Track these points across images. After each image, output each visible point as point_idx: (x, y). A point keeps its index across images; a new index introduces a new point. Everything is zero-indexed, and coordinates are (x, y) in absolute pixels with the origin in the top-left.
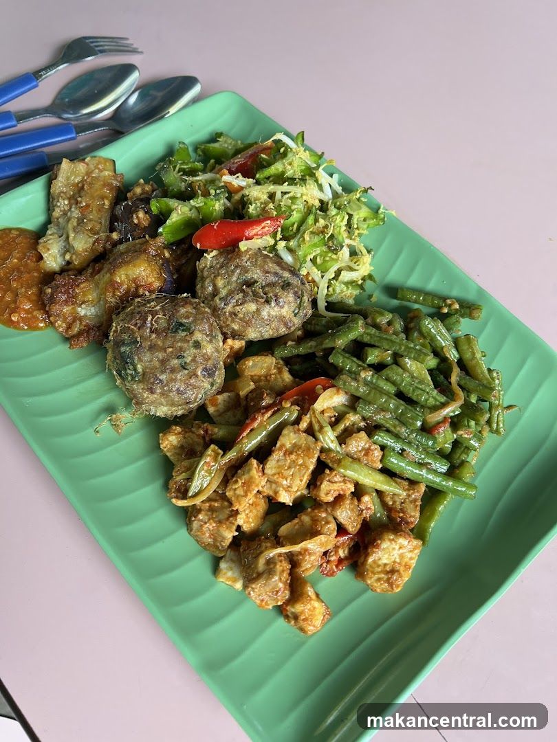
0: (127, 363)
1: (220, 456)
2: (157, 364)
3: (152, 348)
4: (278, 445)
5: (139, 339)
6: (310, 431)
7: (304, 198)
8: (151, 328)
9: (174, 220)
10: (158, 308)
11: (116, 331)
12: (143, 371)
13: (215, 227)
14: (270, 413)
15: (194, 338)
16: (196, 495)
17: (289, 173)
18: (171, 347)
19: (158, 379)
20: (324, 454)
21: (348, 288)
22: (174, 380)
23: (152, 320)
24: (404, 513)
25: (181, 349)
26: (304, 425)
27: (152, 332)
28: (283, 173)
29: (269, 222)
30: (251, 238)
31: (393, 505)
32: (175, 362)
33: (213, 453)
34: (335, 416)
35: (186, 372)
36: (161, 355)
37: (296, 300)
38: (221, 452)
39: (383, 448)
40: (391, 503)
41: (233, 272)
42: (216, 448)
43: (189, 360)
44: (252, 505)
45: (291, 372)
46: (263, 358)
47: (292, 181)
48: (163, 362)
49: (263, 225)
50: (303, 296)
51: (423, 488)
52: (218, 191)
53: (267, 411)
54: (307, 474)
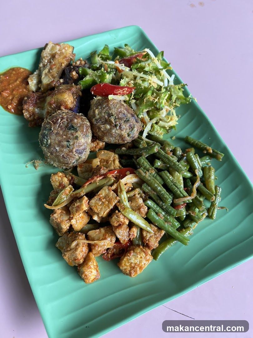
0: (45, 138)
1: (72, 191)
2: (57, 142)
3: (57, 134)
4: (99, 193)
5: (52, 129)
6: (116, 191)
7: (149, 81)
8: (59, 125)
9: (87, 79)
10: (65, 117)
11: (45, 123)
12: (50, 143)
13: (102, 85)
14: (101, 178)
15: (77, 134)
16: (56, 205)
17: (147, 69)
18: (65, 136)
19: (55, 148)
20: (118, 203)
21: (161, 130)
22: (62, 151)
23: (61, 121)
24: (149, 242)
25: (69, 138)
26: (114, 187)
27: (59, 127)
28: (144, 68)
29: (127, 89)
30: (117, 94)
31: (145, 236)
32: (65, 143)
33: (69, 189)
34: (132, 187)
35: (68, 149)
36: (60, 138)
37: (130, 129)
38: (73, 189)
39: (149, 208)
40: (145, 235)
41: (104, 108)
42: (72, 187)
43: (71, 143)
44: (80, 217)
45: (120, 162)
46: (109, 152)
47: (146, 73)
48: (60, 142)
49: (124, 89)
50: (134, 127)
51: (163, 233)
52: (111, 70)
53: (100, 176)
54: (108, 210)
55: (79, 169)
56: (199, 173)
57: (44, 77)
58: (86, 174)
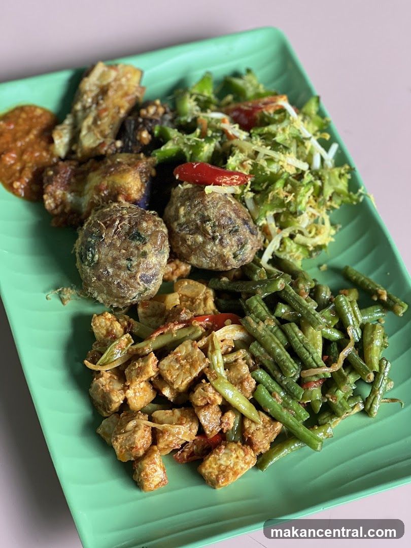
0: (89, 251)
1: (131, 344)
2: (110, 259)
3: (112, 245)
4: (175, 351)
5: (103, 236)
6: (204, 350)
7: (281, 163)
8: (116, 230)
9: (168, 148)
10: (127, 216)
11: (90, 224)
12: (98, 260)
13: (195, 166)
14: (181, 326)
15: (146, 249)
16: (104, 365)
17: (279, 138)
18: (125, 250)
19: (106, 270)
20: (207, 369)
21: (298, 250)
22: (118, 276)
23: (119, 224)
24: (253, 436)
25: (132, 254)
26: (202, 343)
27: (115, 233)
28: (274, 135)
29: (238, 177)
30: (220, 184)
31: (248, 428)
32: (124, 262)
33: (126, 340)
34: (232, 347)
35: (129, 272)
36: (115, 253)
37: (238, 246)
38: (133, 342)
39: (258, 383)
40: (248, 426)
41: (195, 206)
42: (131, 337)
43: (135, 263)
44: (142, 389)
45: (215, 303)
46: (197, 283)
47: (275, 146)
48: (115, 259)
49: (233, 177)
50: (246, 244)
51: (279, 426)
52: (214, 134)
53: (180, 323)
54: (189, 379)
55: (140, 310)
56: (354, 333)
57: (86, 134)
58: (153, 319)
